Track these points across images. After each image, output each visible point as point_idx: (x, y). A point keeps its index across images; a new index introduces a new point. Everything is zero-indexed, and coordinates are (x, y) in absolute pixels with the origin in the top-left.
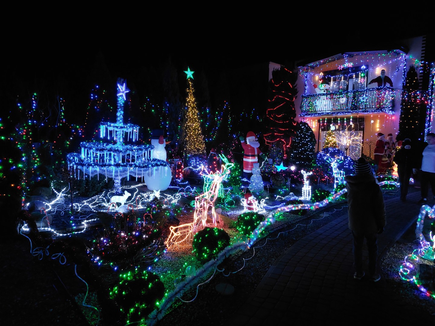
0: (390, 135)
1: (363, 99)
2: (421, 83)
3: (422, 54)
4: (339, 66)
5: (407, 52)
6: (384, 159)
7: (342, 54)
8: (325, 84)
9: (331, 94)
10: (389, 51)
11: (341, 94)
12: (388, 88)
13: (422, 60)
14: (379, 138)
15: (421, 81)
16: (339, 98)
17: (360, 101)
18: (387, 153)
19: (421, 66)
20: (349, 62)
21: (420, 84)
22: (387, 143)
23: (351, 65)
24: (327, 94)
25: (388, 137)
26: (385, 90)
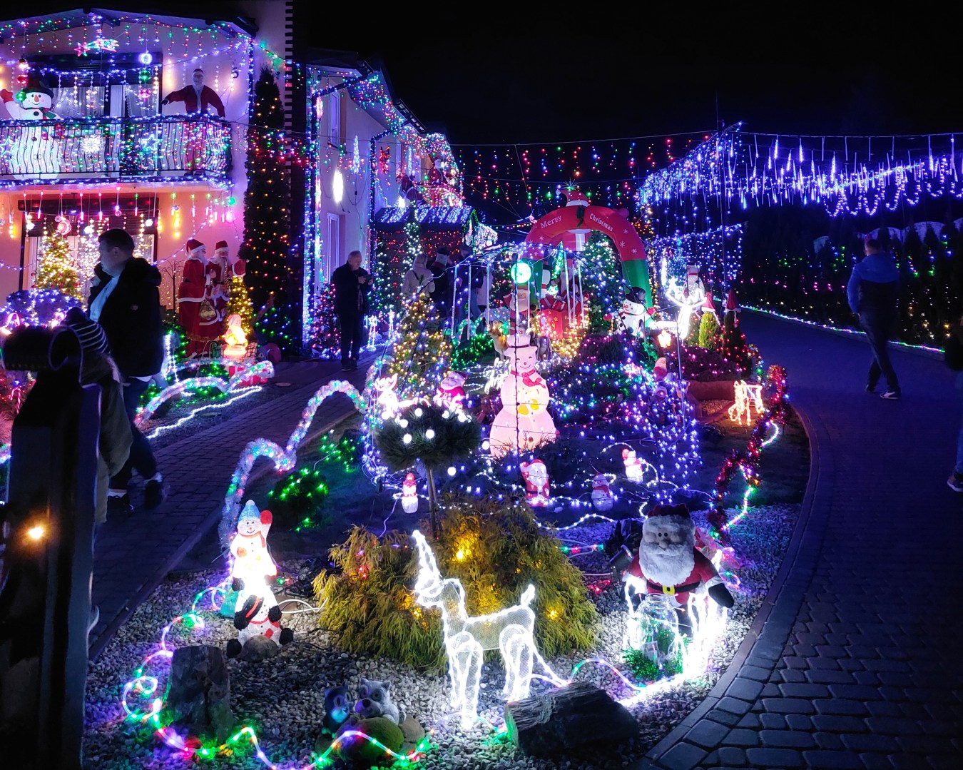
0: (222, 244)
1: (151, 143)
2: (287, 112)
3: (288, 42)
4: (79, 44)
5: (253, 32)
6: (204, 314)
7: (87, 12)
8: (38, 94)
9: (55, 124)
10: (209, 23)
11: (84, 124)
12: (211, 118)
13: (287, 58)
14: (191, 255)
15: (290, 108)
16: (82, 136)
17: (140, 149)
18: (212, 296)
19: (287, 73)
20: (107, 36)
21: (288, 116)
22: (214, 267)
23: (111, 45)
24: (44, 124)
25: (216, 251)
26: (206, 123)
